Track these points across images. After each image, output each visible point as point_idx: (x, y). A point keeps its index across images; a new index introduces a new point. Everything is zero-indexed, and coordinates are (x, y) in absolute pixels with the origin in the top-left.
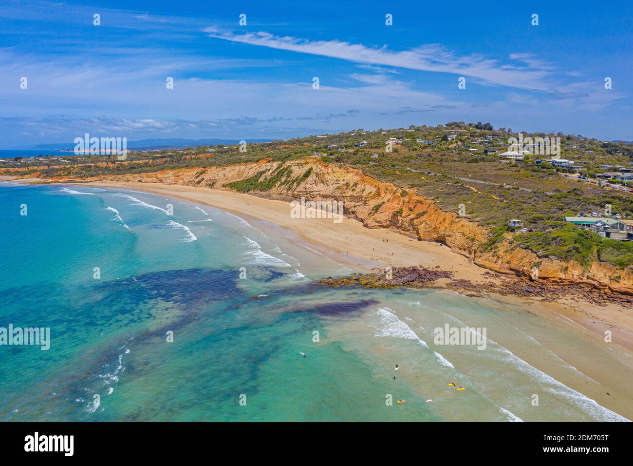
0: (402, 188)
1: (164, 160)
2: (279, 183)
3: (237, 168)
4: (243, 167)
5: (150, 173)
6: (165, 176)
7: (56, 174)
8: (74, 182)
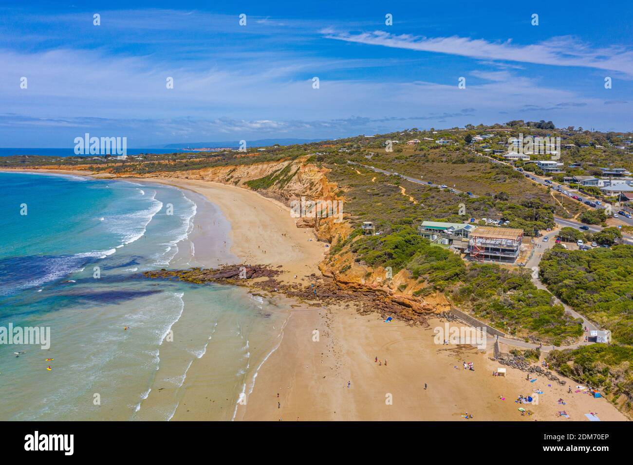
0: (340, 188)
1: (216, 158)
2: (277, 181)
3: (260, 166)
4: (265, 166)
5: (195, 171)
6: (206, 173)
7: (123, 170)
8: (133, 178)
